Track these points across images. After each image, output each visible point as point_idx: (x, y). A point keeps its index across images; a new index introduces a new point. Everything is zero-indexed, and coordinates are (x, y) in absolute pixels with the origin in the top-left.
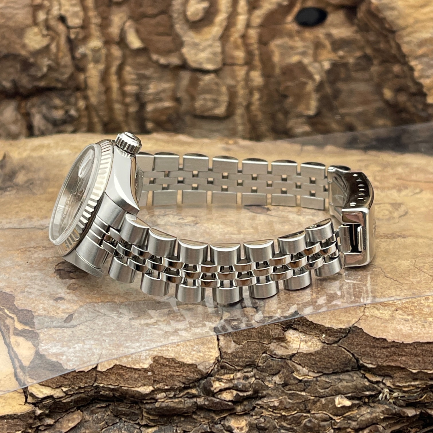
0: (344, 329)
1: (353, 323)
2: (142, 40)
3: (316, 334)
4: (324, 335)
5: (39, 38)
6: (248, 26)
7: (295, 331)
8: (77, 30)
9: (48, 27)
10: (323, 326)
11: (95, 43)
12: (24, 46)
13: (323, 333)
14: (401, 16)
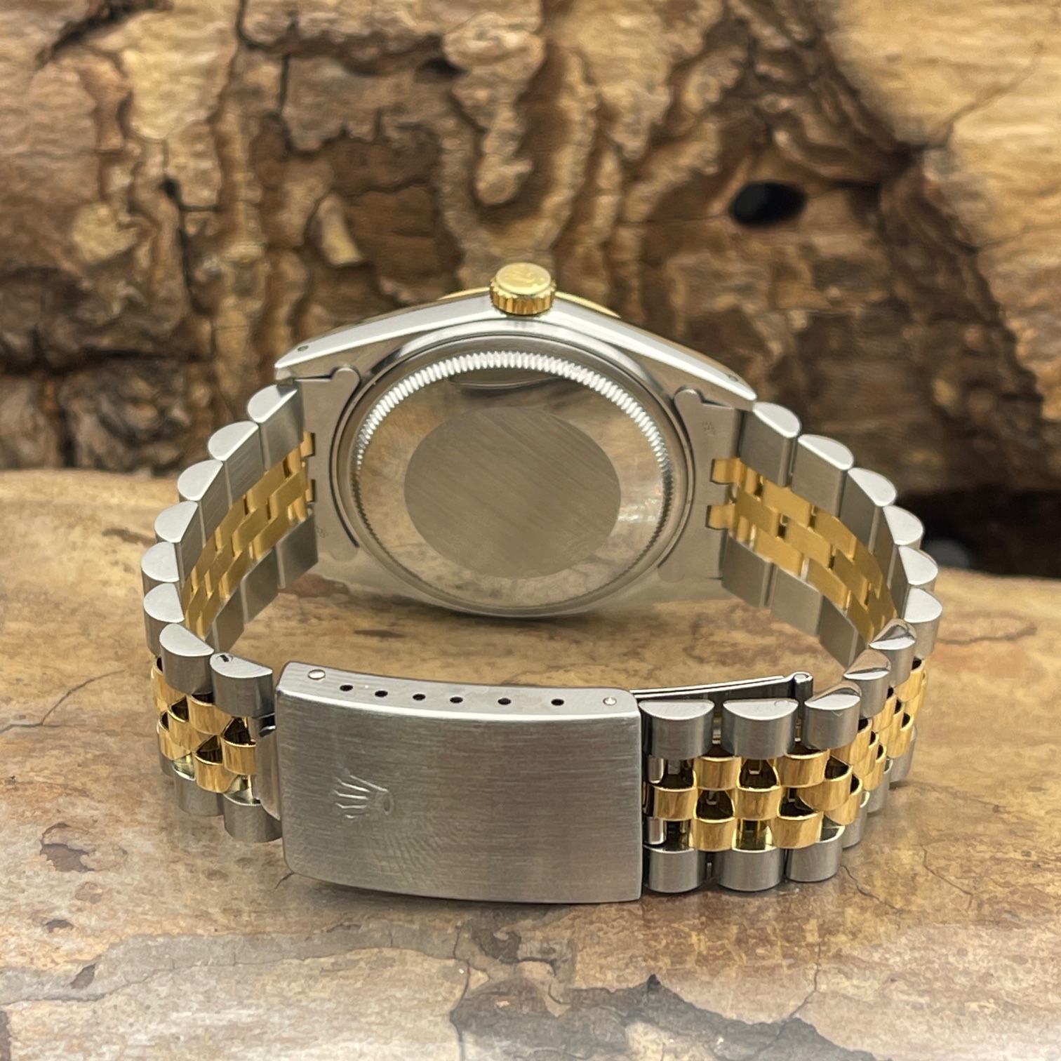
0: (769, 1025)
1: (791, 1010)
2: (359, 243)
3: (699, 1036)
4: (721, 1040)
5: (109, 231)
6: (620, 220)
7: (649, 1027)
8: (204, 215)
9: (133, 207)
10: (720, 1016)
11: (244, 248)
12: (71, 250)
13: (717, 1033)
14: (993, 212)
